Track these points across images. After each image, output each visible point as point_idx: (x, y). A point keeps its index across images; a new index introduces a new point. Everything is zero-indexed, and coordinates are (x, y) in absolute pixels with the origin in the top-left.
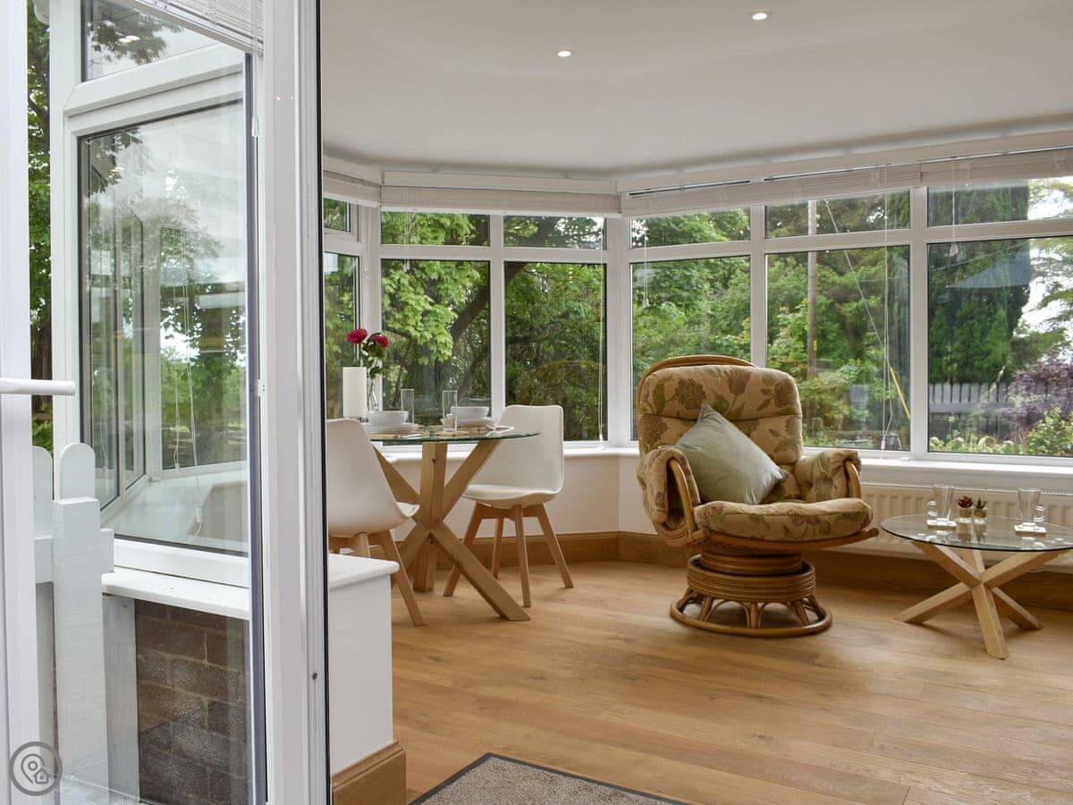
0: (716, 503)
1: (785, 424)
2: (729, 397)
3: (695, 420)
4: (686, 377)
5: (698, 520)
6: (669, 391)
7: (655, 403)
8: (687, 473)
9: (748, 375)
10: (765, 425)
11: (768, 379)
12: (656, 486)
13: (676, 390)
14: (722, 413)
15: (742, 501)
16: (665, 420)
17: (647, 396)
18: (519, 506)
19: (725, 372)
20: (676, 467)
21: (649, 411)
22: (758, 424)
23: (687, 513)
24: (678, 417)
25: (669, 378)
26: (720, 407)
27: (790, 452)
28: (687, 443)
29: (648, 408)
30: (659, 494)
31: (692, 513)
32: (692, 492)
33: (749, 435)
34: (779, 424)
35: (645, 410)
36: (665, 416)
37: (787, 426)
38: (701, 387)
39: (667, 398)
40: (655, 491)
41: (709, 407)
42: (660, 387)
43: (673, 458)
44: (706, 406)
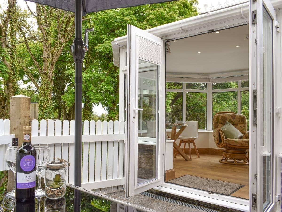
0: (228, 139)
1: (243, 125)
2: (232, 120)
3: (225, 124)
4: (223, 115)
5: (224, 142)
6: (220, 118)
7: (217, 121)
8: (222, 133)
9: (236, 115)
10: (239, 125)
11: (240, 116)
12: (216, 136)
13: (221, 118)
14: (230, 123)
15: (234, 139)
16: (219, 124)
17: (215, 119)
18: (189, 140)
19: (231, 115)
20: (221, 132)
21: (216, 122)
22: (238, 125)
23: (222, 141)
24: (221, 124)
25: (219, 116)
26: (230, 122)
27: (244, 131)
28: (223, 128)
29: (215, 121)
30: (217, 137)
31: (223, 141)
32: (224, 137)
33: (236, 127)
34: (242, 125)
35: (215, 122)
36: (218, 123)
37: (244, 126)
38: (226, 118)
39: (219, 119)
40: (216, 137)
41: (228, 122)
42: (218, 117)
43: (220, 131)
44: (227, 121)
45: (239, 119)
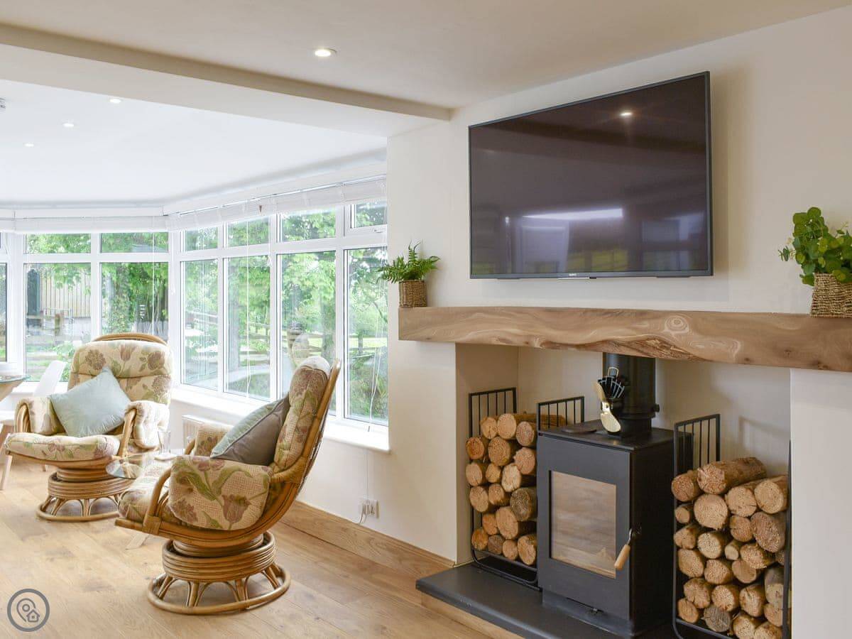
2: (121, 362)
6: (82, 358)
7: (75, 366)
9: (134, 348)
10: (142, 382)
11: (146, 351)
13: (86, 357)
14: (116, 372)
16: (80, 377)
19: (122, 345)
26: (116, 369)
34: (150, 381)
36: (81, 374)
37: (154, 383)
38: (102, 355)
39: (80, 362)
41: (107, 369)
44: (105, 367)
45: (142, 359)
